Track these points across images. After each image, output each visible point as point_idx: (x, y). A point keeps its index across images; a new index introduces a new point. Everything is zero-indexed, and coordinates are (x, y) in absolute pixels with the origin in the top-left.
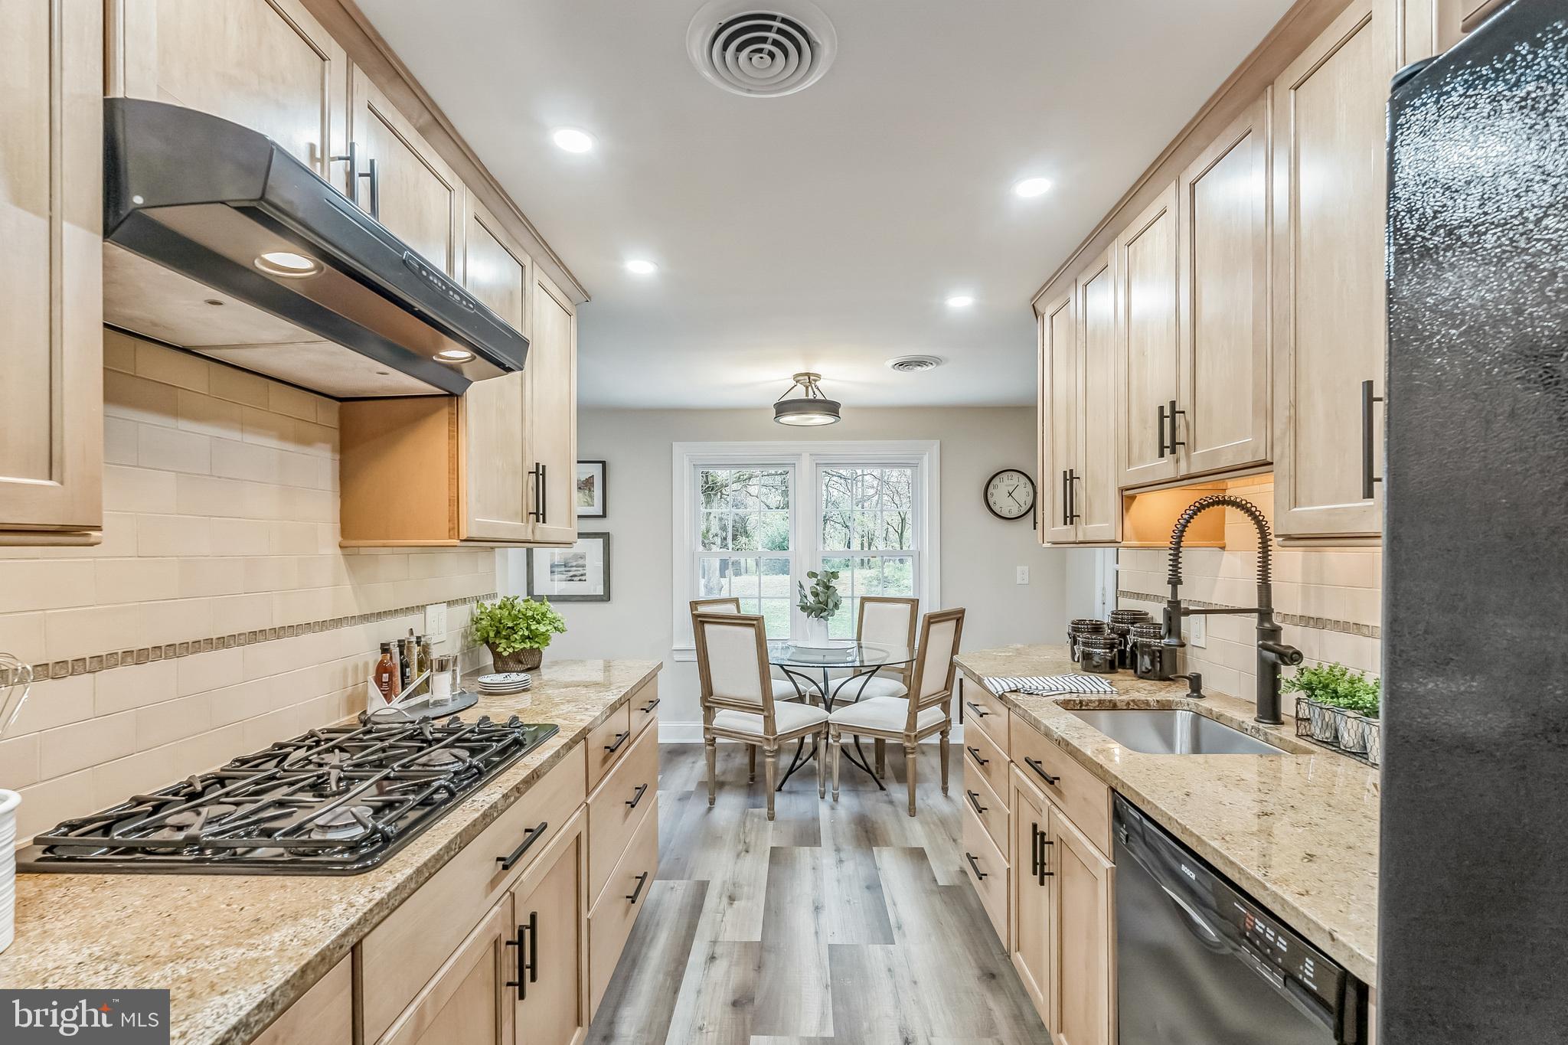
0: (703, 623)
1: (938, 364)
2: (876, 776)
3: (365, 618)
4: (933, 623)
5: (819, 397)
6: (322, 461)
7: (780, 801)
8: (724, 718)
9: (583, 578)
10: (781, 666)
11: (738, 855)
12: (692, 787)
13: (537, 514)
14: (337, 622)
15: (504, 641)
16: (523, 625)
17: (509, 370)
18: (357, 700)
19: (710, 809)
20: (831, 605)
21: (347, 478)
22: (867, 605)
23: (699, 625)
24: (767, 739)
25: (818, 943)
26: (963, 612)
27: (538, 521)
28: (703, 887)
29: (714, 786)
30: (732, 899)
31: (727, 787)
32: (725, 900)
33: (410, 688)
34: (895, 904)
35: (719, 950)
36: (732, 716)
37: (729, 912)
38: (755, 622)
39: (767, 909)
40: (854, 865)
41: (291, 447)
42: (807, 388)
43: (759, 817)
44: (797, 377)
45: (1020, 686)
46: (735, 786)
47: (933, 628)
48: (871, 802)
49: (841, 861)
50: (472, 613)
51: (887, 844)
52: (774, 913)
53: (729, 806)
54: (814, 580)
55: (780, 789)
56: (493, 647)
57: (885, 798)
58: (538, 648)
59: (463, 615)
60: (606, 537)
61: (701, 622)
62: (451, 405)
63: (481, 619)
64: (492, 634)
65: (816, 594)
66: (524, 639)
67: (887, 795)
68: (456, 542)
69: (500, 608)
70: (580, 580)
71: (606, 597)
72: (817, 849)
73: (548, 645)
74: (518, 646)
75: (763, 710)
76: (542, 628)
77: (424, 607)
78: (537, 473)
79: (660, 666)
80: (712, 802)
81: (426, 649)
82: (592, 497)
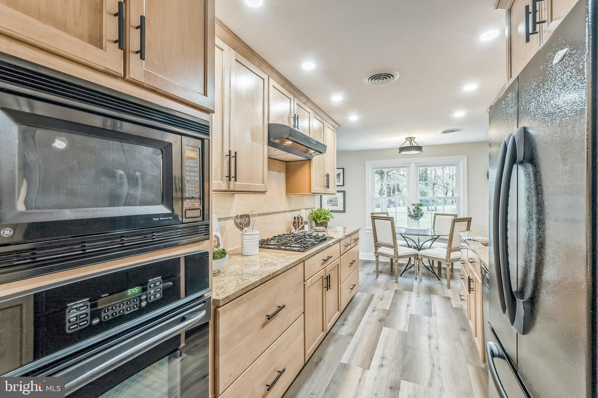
0: (374, 219)
1: (459, 131)
2: (438, 276)
3: (290, 211)
4: (456, 222)
5: (415, 145)
6: (283, 175)
7: (400, 279)
8: (381, 250)
9: (337, 205)
10: (401, 234)
11: (385, 290)
12: (371, 272)
13: (327, 186)
14: (285, 212)
15: (318, 219)
16: (323, 215)
17: (322, 153)
18: (289, 229)
19: (377, 278)
20: (419, 215)
21: (287, 179)
22: (437, 216)
23: (373, 219)
24: (395, 257)
25: (407, 313)
26: (471, 219)
27: (327, 188)
28: (373, 296)
29: (378, 273)
30: (381, 299)
31: (383, 273)
32: (379, 299)
33: (299, 228)
34: (435, 309)
35: (376, 309)
36: (384, 249)
37: (380, 302)
38: (391, 219)
39: (392, 303)
40: (424, 298)
41: (278, 173)
42: (410, 142)
43: (393, 282)
44: (407, 139)
45: (471, 238)
46: (386, 273)
47: (456, 223)
48: (434, 283)
49: (419, 296)
50: (310, 212)
51: (437, 294)
52: (394, 304)
53: (383, 278)
54: (414, 207)
55: (401, 276)
56: (315, 221)
57: (440, 283)
58: (327, 222)
59: (308, 212)
60: (344, 192)
61: (374, 218)
62: (309, 162)
63: (313, 214)
64: (315, 218)
65: (414, 211)
66: (323, 219)
67: (441, 282)
68: (310, 194)
69: (317, 211)
70: (336, 206)
71: (344, 211)
72: (411, 292)
73: (329, 221)
74: (322, 221)
75: (394, 247)
76: (328, 217)
77: (301, 209)
78: (327, 176)
79: (360, 229)
80: (377, 276)
81: (302, 219)
82: (339, 180)
